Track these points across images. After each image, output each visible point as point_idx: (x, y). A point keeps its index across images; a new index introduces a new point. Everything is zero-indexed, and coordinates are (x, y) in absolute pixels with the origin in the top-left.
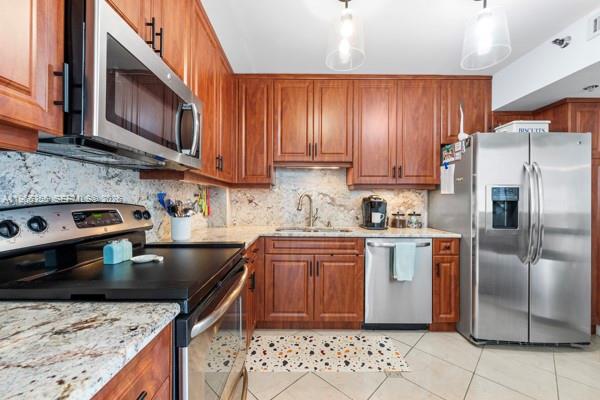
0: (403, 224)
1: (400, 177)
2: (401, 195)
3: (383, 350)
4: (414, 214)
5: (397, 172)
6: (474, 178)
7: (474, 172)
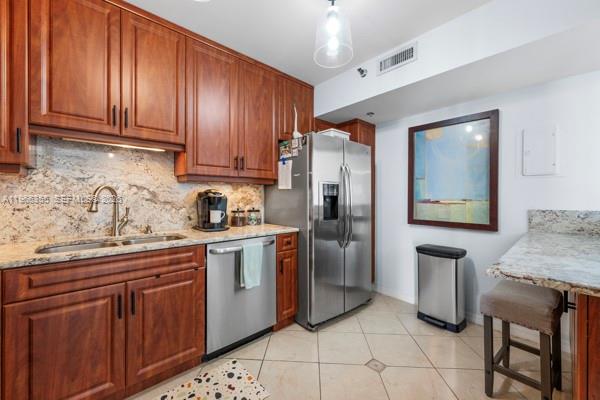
0: (244, 222)
1: (242, 169)
2: (240, 190)
3: (233, 381)
4: (253, 210)
5: (239, 164)
6: (310, 176)
7: (310, 170)
